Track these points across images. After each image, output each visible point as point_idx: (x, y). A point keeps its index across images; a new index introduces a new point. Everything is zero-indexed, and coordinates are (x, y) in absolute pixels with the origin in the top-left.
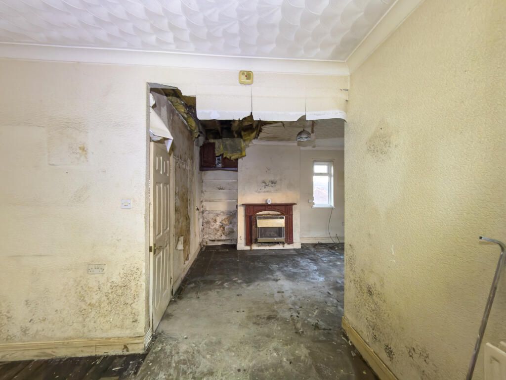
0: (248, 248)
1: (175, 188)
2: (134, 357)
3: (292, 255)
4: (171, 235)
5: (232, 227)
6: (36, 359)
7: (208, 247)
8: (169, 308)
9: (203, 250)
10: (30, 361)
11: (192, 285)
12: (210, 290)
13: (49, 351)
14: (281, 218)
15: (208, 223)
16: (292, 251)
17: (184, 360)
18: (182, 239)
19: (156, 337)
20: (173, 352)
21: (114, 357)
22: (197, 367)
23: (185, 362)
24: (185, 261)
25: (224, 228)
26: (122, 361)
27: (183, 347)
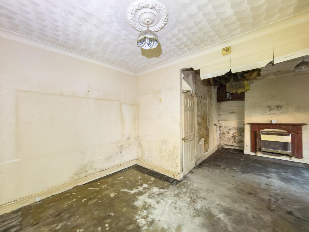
0: (253, 154)
1: (198, 113)
2: (176, 180)
3: (298, 167)
4: (195, 136)
5: (241, 138)
6: (150, 169)
7: (223, 149)
8: (193, 170)
9: (220, 149)
10: (149, 169)
11: (208, 164)
12: (216, 169)
13: (153, 168)
14: (288, 135)
15: (224, 134)
16: (300, 165)
17: (194, 189)
18: (203, 139)
19: (185, 177)
20: (191, 185)
21: (170, 178)
22: (199, 194)
23: (194, 190)
24: (205, 152)
25: (235, 138)
26: (172, 180)
27: (195, 185)
